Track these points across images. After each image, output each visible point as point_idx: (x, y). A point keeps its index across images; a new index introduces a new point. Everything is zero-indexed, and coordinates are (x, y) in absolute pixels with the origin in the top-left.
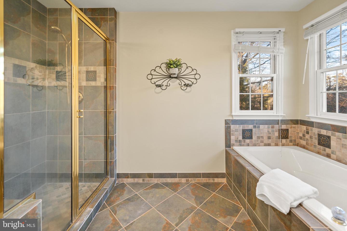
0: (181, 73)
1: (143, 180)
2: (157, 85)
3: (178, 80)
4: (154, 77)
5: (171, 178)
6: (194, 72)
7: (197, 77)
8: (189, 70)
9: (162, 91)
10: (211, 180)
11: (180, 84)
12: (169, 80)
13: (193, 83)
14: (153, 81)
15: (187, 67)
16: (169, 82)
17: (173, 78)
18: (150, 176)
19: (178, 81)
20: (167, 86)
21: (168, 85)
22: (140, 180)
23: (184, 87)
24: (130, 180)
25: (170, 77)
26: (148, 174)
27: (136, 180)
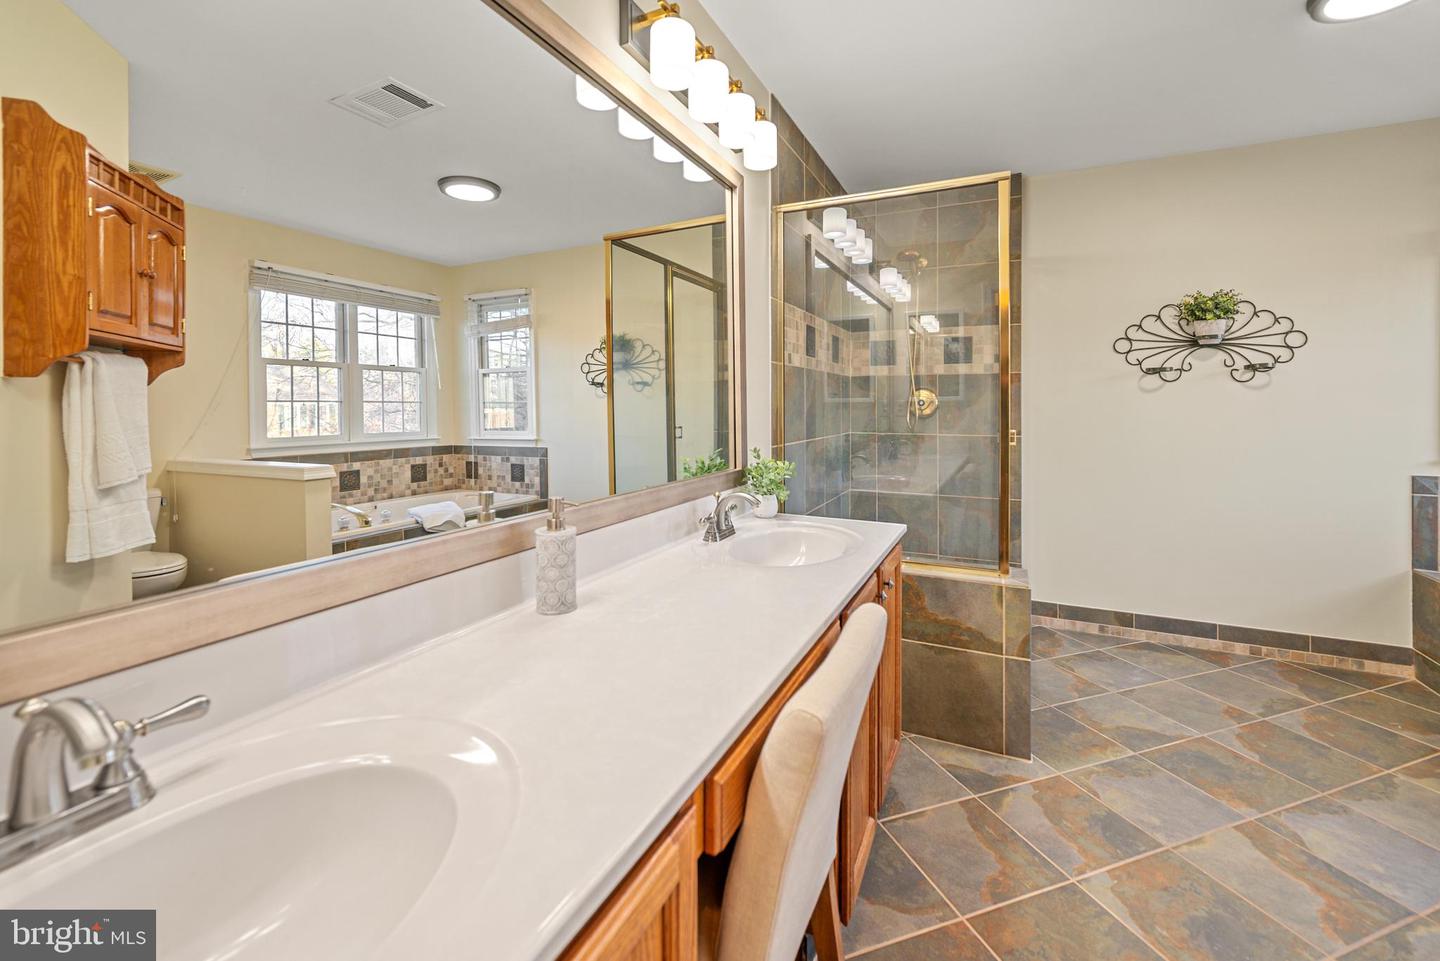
0: (1232, 330)
1: (1102, 629)
2: (1149, 369)
3: (1221, 352)
4: (1136, 345)
5: (1196, 635)
6: (1285, 326)
7: (1294, 340)
8: (1265, 320)
9: (1161, 387)
10: (1350, 665)
11: (1230, 362)
12: (1188, 352)
13: (1276, 361)
14: (1132, 357)
15: (1255, 313)
16: (1188, 360)
17: (1202, 346)
18: (1125, 620)
19: (1220, 356)
20: (1181, 370)
21: (1186, 367)
22: (1093, 628)
23: (1243, 373)
24: (1059, 623)
25: (1194, 342)
26: (1116, 613)
27: (1079, 626)
